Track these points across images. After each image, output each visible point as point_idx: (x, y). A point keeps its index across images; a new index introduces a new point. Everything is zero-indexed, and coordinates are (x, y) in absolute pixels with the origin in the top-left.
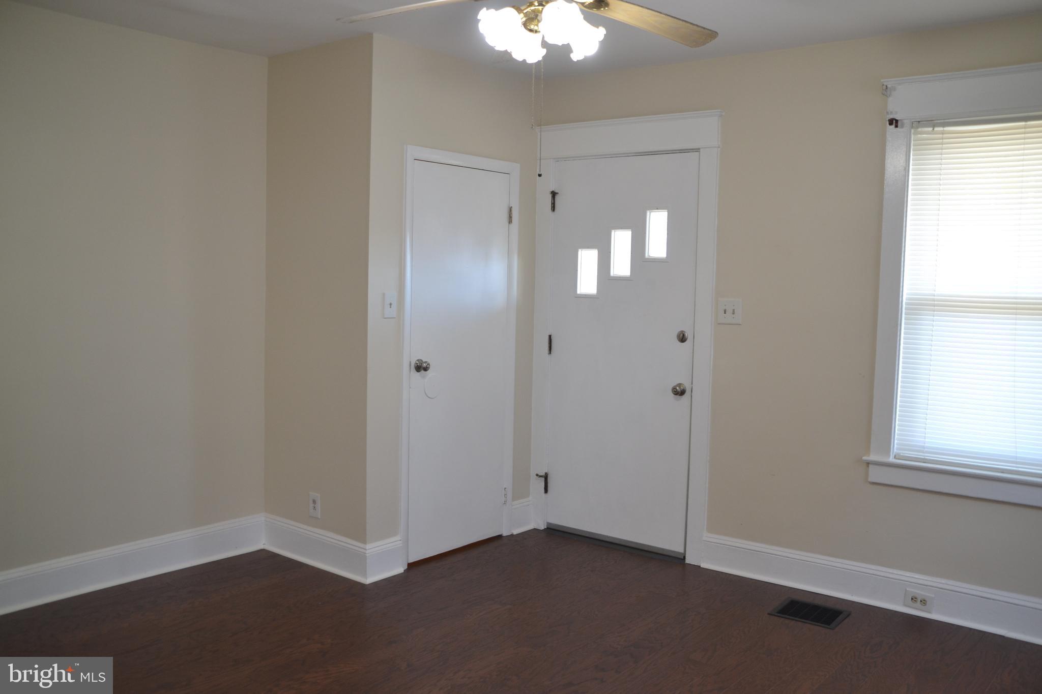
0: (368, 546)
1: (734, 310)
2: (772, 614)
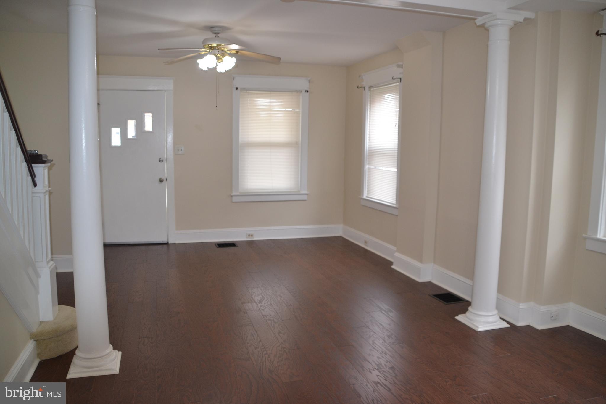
1: (181, 149)
2: (218, 248)
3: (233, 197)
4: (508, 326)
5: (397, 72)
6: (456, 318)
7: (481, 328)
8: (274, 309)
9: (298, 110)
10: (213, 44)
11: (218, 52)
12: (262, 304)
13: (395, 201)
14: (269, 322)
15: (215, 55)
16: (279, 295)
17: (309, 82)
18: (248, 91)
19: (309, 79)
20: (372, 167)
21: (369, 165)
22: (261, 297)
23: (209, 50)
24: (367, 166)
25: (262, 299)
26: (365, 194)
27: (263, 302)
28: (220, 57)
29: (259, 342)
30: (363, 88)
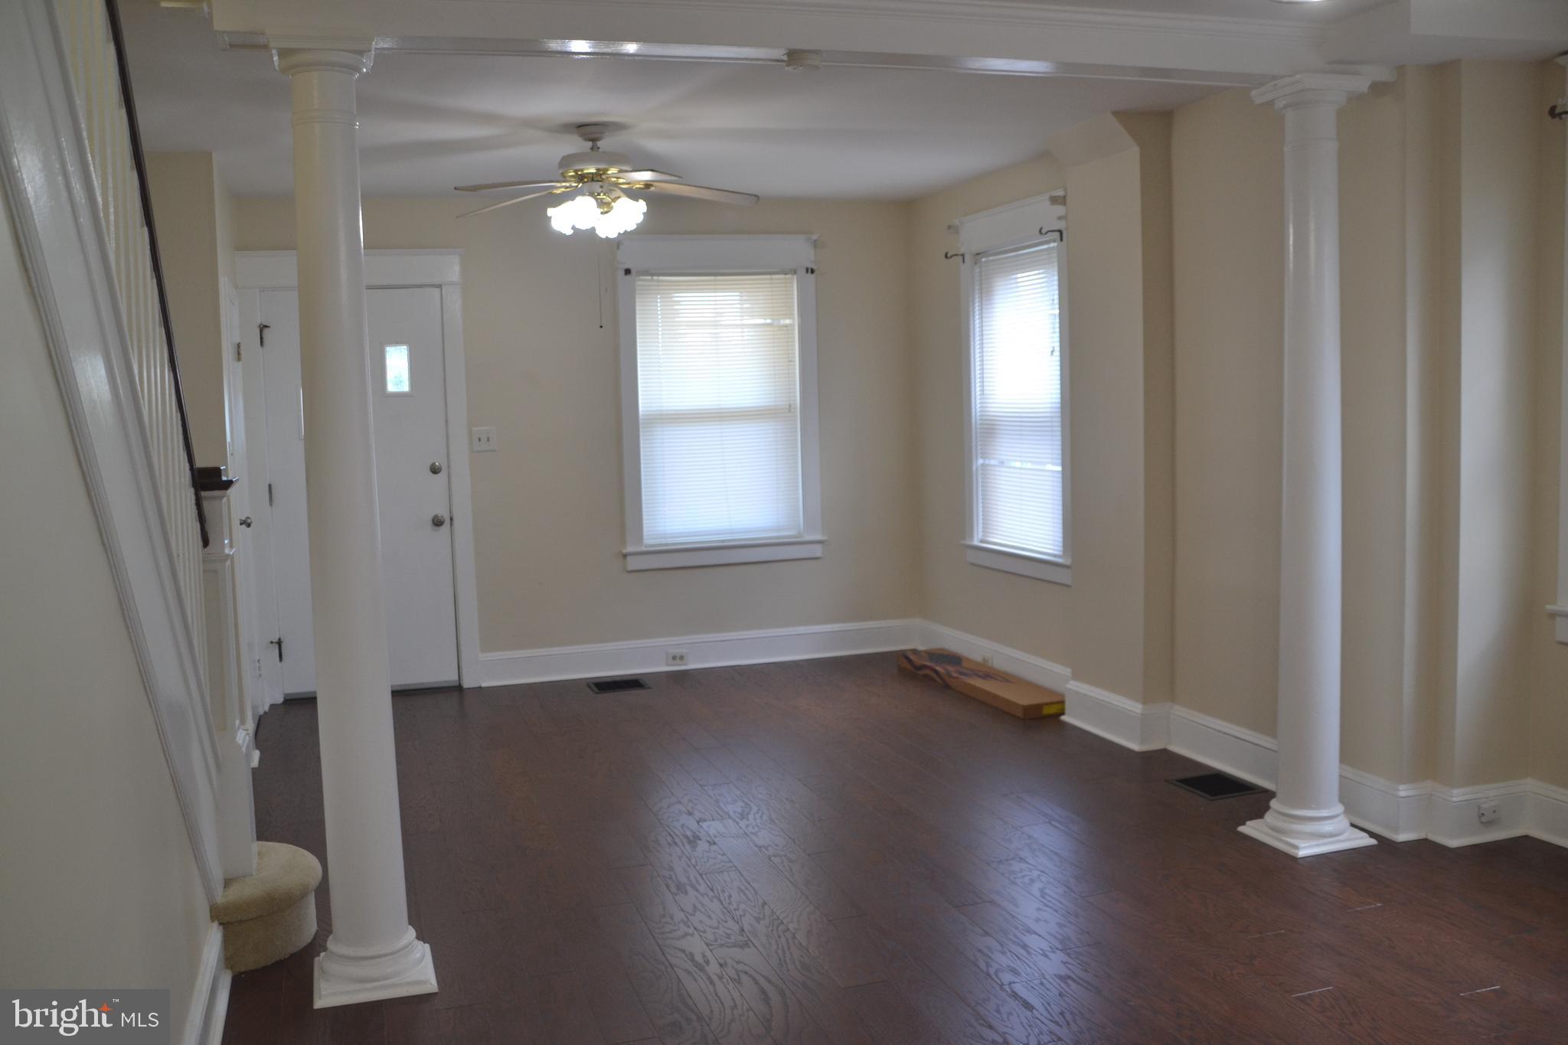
1: (488, 437)
2: (597, 693)
3: (629, 559)
4: (1373, 842)
5: (1051, 215)
6: (1241, 829)
7: (1306, 849)
8: (782, 829)
9: (788, 322)
10: (587, 169)
11: (601, 187)
12: (748, 820)
13: (1061, 549)
14: (777, 860)
15: (591, 194)
16: (787, 799)
17: (815, 244)
18: (655, 278)
19: (815, 237)
20: (993, 462)
21: (984, 458)
22: (743, 805)
23: (576, 184)
24: (980, 461)
25: (747, 810)
26: (978, 535)
27: (751, 817)
28: (604, 201)
29: (763, 906)
30: (961, 258)
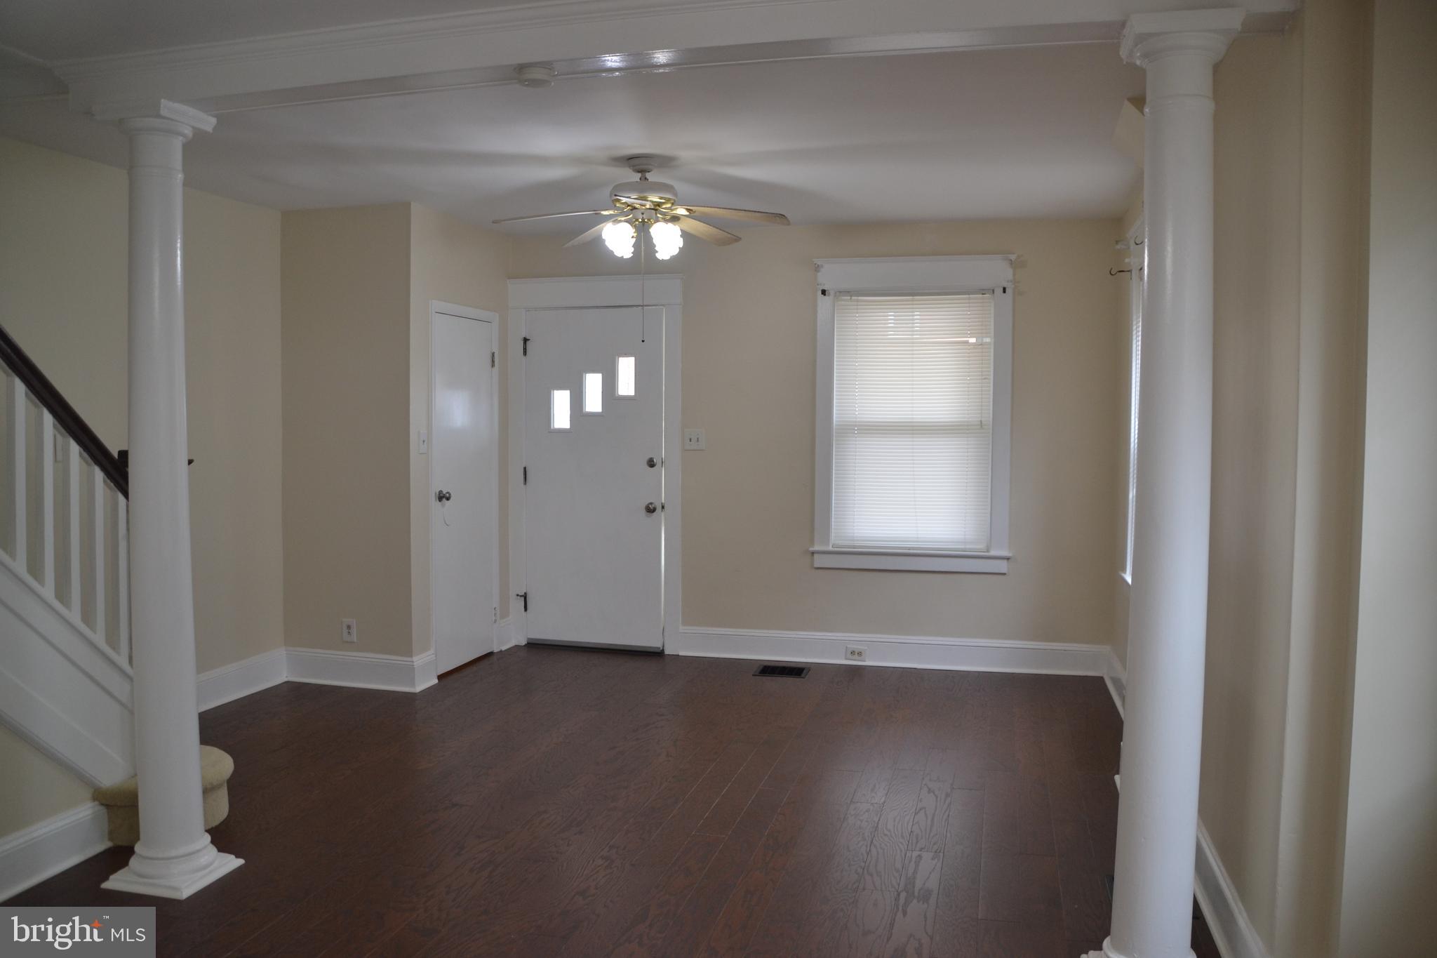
0: (415, 659)
1: (698, 439)
2: (761, 675)
3: (816, 556)
9: (984, 340)
17: (1015, 265)
18: (855, 298)
19: (1013, 257)
